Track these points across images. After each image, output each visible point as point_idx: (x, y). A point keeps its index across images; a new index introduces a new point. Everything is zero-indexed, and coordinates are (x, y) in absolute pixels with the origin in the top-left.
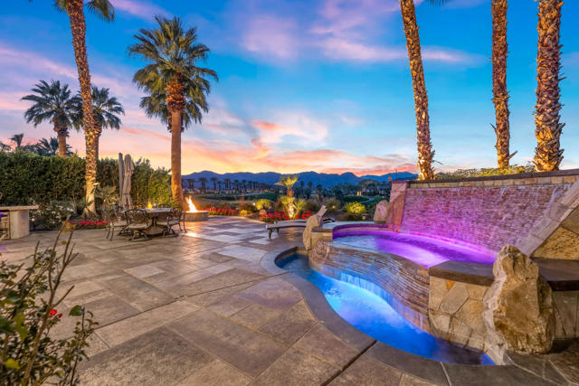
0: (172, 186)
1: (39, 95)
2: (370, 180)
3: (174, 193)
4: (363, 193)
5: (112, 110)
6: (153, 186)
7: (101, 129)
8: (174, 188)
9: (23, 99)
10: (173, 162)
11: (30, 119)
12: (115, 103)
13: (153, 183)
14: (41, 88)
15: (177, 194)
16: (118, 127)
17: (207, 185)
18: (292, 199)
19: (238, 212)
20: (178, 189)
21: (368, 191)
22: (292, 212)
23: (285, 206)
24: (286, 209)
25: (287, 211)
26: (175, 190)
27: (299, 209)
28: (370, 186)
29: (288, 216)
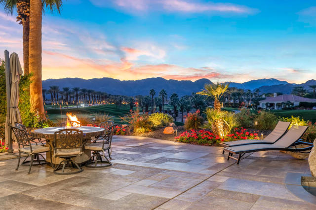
8: (33, 98)
18: (221, 114)
19: (132, 130)
20: (39, 100)
21: (232, 101)
22: (222, 130)
23: (214, 122)
24: (215, 126)
25: (216, 129)
26: (35, 101)
27: (232, 126)
28: (234, 95)
29: (218, 136)
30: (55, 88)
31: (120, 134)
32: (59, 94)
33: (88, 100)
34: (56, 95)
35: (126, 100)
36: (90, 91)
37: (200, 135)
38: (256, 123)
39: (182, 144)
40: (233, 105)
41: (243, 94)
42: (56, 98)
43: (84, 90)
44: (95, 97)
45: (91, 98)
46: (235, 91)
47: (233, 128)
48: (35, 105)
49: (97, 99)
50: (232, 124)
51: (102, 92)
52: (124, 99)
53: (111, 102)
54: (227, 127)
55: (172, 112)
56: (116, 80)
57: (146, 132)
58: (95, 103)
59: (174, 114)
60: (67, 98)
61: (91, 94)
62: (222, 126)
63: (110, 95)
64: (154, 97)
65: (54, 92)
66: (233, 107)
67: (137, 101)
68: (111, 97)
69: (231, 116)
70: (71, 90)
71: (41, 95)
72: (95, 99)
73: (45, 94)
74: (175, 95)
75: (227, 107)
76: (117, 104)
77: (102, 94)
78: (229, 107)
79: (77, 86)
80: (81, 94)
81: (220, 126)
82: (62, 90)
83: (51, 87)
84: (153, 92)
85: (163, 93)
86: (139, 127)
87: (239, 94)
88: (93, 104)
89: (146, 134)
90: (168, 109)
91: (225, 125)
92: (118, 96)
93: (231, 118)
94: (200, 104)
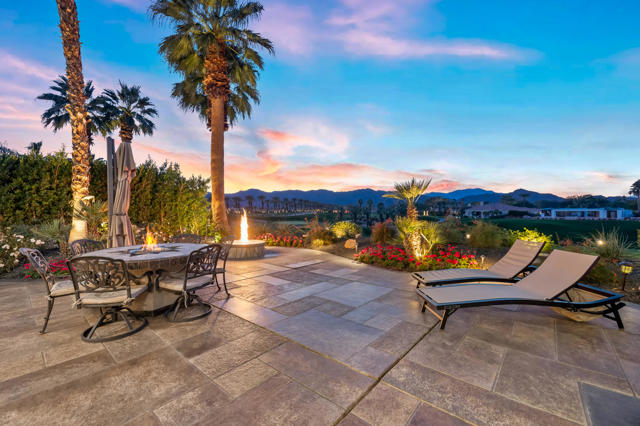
0: (212, 203)
1: (59, 93)
2: (439, 197)
3: (214, 211)
4: (431, 213)
5: (144, 112)
6: (184, 202)
7: (131, 135)
8: (215, 205)
9: (40, 98)
10: (214, 169)
11: (48, 122)
12: (148, 104)
13: (184, 198)
14: (60, 84)
15: (218, 215)
16: (151, 132)
17: (254, 204)
18: (418, 224)
19: (309, 242)
21: (437, 210)
22: (418, 247)
23: (407, 236)
24: (408, 242)
25: (410, 246)
26: (216, 208)
27: (434, 242)
28: (439, 204)
29: (412, 256)
30: (276, 198)
31: (296, 246)
37: (387, 253)
38: (468, 236)
39: (362, 265)
40: (438, 214)
41: (448, 203)
46: (440, 201)
47: (435, 246)
48: (216, 212)
50: (434, 241)
54: (426, 243)
62: (419, 242)
66: (437, 216)
69: (432, 228)
70: (290, 200)
78: (434, 215)
81: (416, 242)
86: (316, 238)
87: (444, 203)
89: (324, 248)
91: (422, 240)
93: (432, 230)
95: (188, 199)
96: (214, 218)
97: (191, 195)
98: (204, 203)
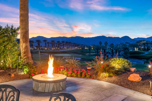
8: (22, 46)
15: (25, 53)
17: (41, 44)
20: (26, 47)
21: (143, 47)
26: (23, 48)
28: (144, 44)
30: (53, 41)
31: (85, 77)
32: (55, 44)
33: (69, 47)
34: (54, 44)
35: (87, 47)
36: (69, 43)
40: (144, 49)
41: (149, 44)
42: (54, 46)
43: (67, 42)
44: (72, 45)
45: (70, 45)
46: (145, 42)
48: (23, 51)
49: (73, 46)
51: (75, 43)
52: (86, 47)
53: (79, 48)
55: (111, 53)
56: (82, 37)
57: (110, 76)
58: (72, 48)
59: (112, 54)
60: (59, 46)
61: (70, 44)
63: (79, 44)
64: (101, 45)
65: (53, 43)
66: (143, 50)
67: (92, 47)
68: (80, 45)
70: (61, 42)
71: (28, 44)
72: (72, 46)
73: (49, 44)
74: (112, 44)
75: (140, 50)
76: (82, 49)
77: (75, 44)
78: (141, 50)
79: (64, 40)
80: (65, 44)
82: (57, 42)
83: (51, 41)
84: (100, 43)
85: (106, 43)
86: (103, 72)
87: (147, 43)
88: (71, 49)
89: (110, 79)
90: (108, 51)
92: (83, 45)
94: (126, 49)
95: (4, 42)
96: (22, 55)
97: (6, 39)
98: (15, 45)
